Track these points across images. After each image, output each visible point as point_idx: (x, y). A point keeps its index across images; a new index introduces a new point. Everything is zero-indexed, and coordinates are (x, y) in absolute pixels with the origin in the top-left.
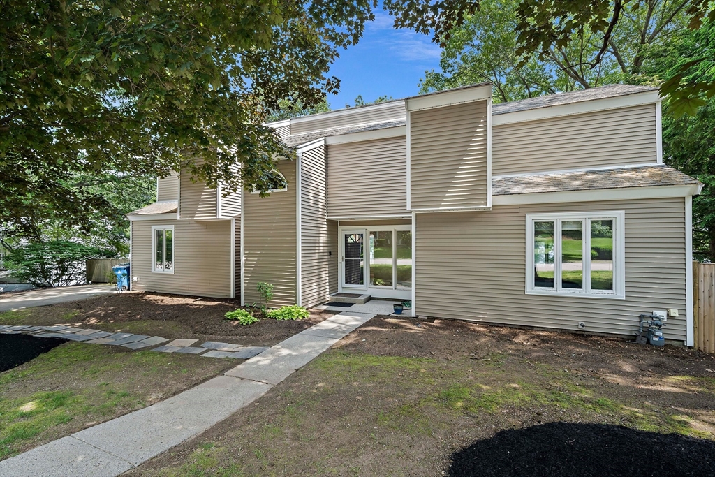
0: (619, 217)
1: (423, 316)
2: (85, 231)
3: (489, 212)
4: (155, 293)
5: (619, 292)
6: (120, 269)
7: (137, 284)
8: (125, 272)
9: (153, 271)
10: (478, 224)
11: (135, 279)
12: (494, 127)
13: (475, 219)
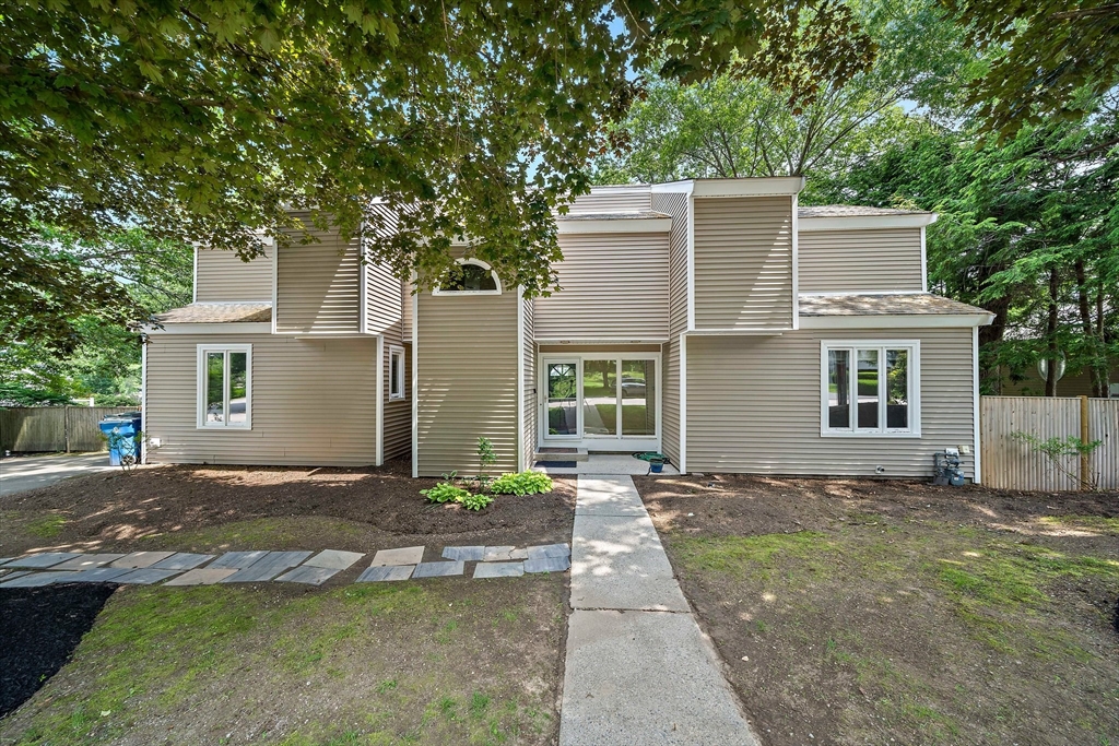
0: (914, 348)
1: (696, 472)
2: (60, 351)
3: (780, 338)
4: (205, 466)
5: (914, 428)
6: (119, 425)
7: (160, 450)
8: (131, 429)
9: (199, 426)
10: (766, 351)
11: (156, 441)
12: (801, 233)
13: (765, 346)
